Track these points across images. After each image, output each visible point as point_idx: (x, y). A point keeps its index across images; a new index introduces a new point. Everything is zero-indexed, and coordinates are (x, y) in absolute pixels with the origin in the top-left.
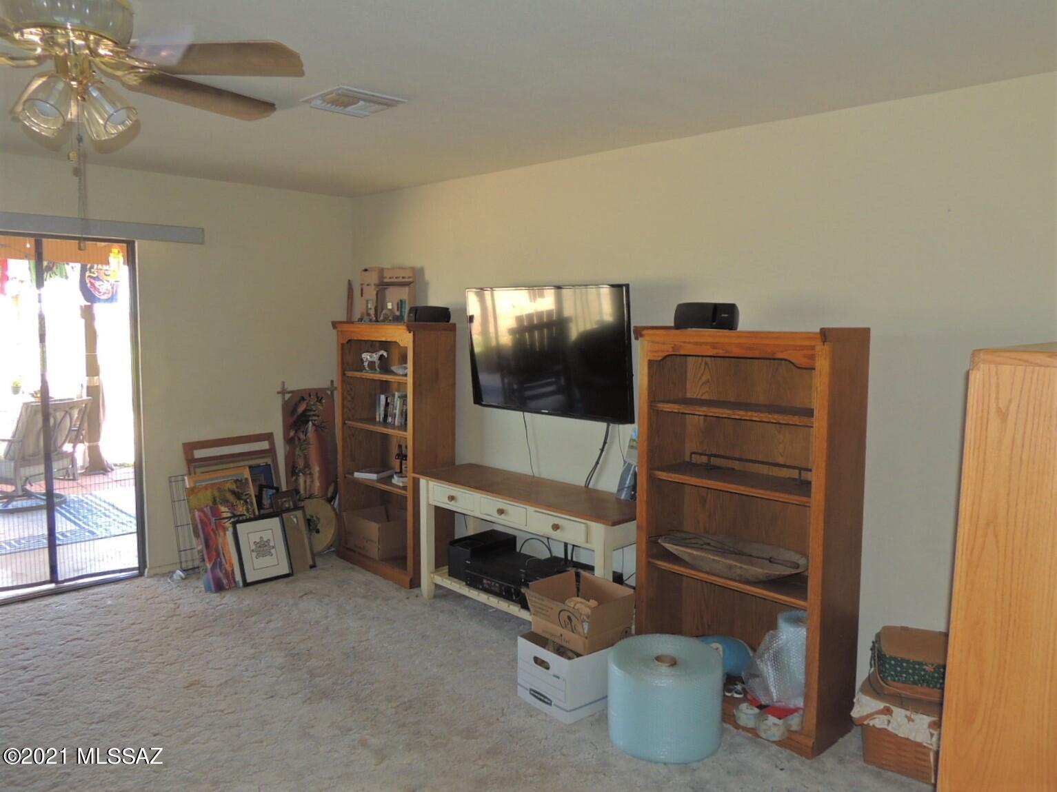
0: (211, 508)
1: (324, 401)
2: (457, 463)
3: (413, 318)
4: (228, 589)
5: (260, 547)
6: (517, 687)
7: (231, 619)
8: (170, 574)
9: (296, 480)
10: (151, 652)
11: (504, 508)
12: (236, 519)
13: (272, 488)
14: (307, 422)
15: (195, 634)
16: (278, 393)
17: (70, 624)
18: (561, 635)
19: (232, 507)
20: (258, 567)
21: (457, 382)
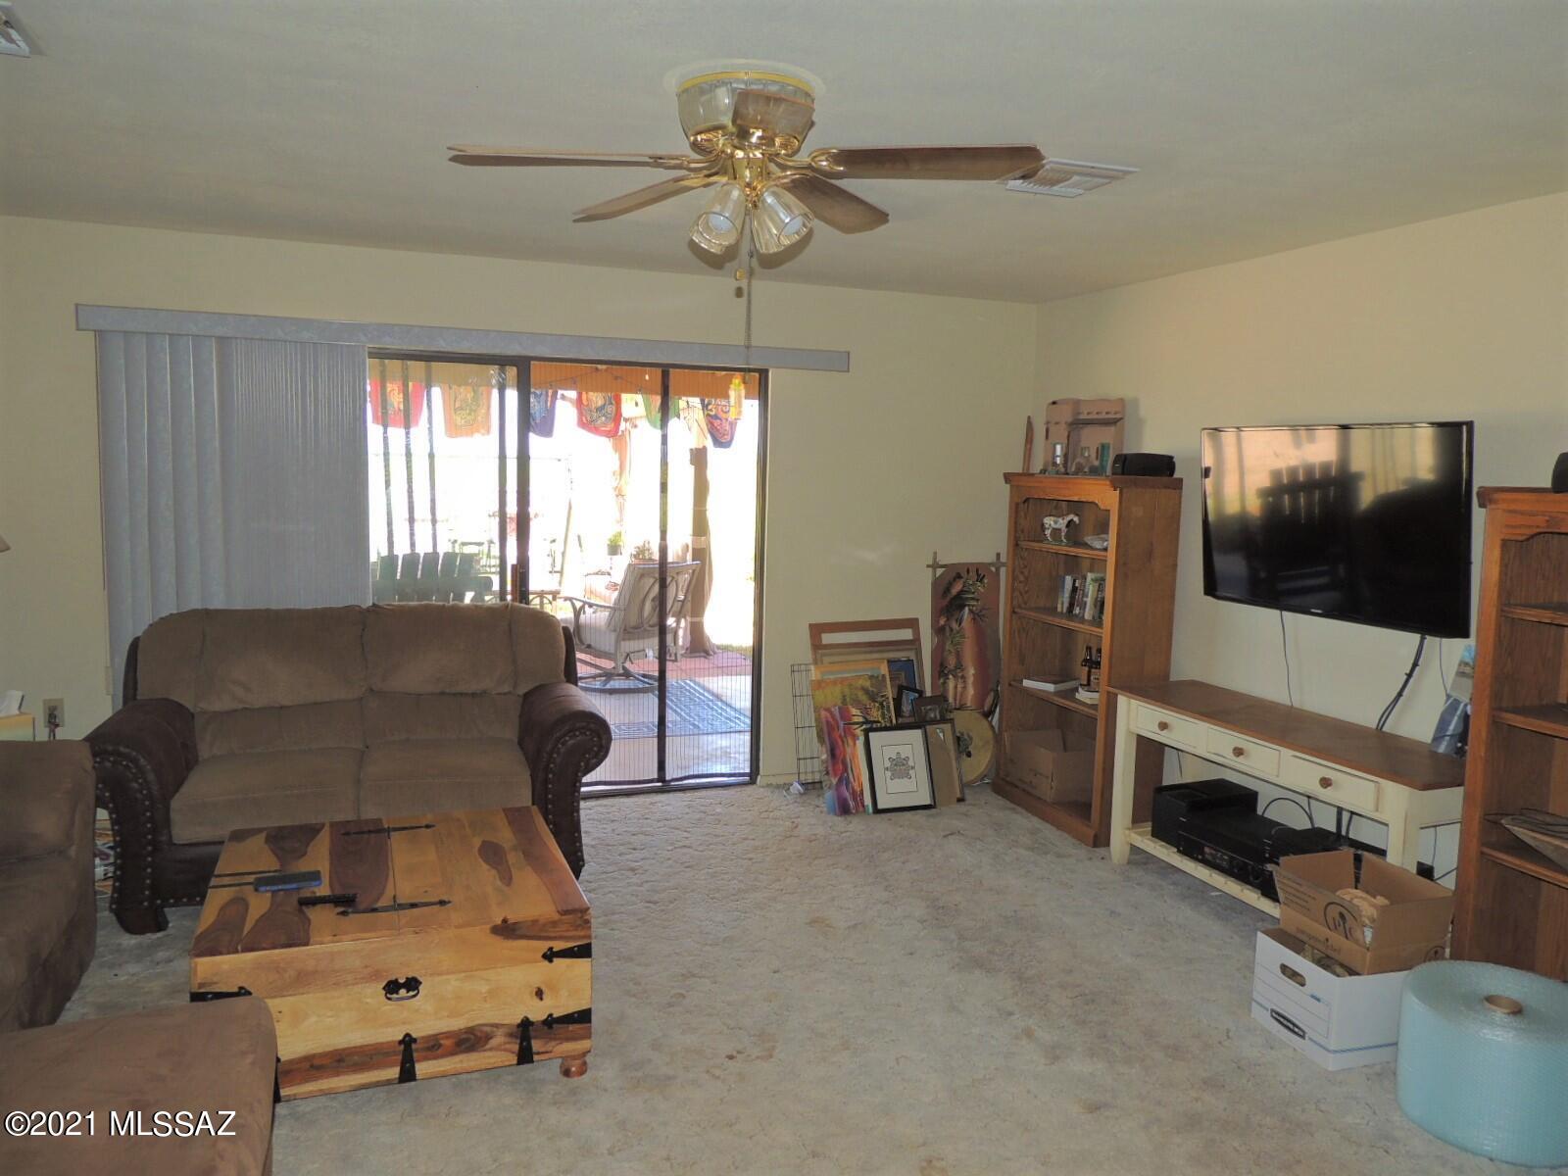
0: (839, 708)
1: (986, 581)
2: (1173, 678)
3: (1120, 471)
4: (854, 814)
5: (896, 765)
6: (1250, 1003)
7: (859, 851)
8: (787, 787)
9: (944, 683)
10: (767, 875)
11: (1244, 747)
12: (869, 726)
13: (915, 690)
14: (962, 607)
15: (816, 862)
16: (928, 566)
17: (678, 829)
18: (1327, 940)
19: (865, 710)
20: (894, 791)
21: (1179, 563)
